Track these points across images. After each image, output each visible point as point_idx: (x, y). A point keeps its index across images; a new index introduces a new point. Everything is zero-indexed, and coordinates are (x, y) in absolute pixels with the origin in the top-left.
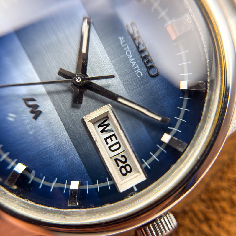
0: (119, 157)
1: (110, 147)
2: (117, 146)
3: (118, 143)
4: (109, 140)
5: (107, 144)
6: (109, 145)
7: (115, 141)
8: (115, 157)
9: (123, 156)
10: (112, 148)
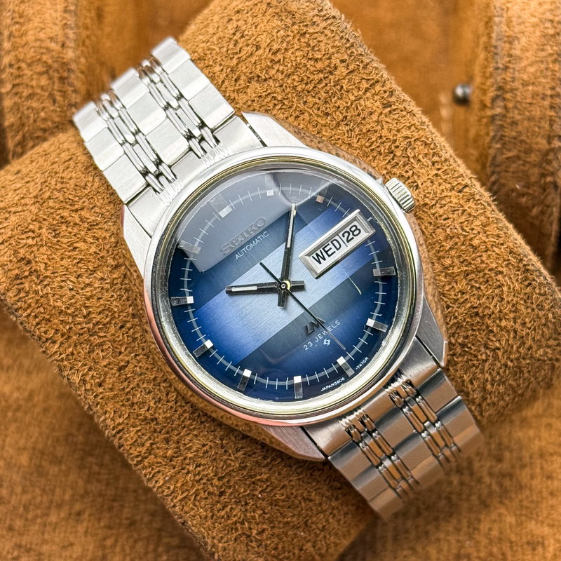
0: (345, 239)
1: (338, 249)
2: (335, 243)
3: (332, 242)
4: (330, 253)
5: (335, 252)
6: (336, 250)
7: (331, 246)
8: (346, 242)
9: (344, 236)
10: (338, 247)
